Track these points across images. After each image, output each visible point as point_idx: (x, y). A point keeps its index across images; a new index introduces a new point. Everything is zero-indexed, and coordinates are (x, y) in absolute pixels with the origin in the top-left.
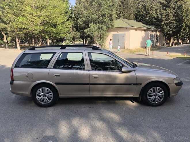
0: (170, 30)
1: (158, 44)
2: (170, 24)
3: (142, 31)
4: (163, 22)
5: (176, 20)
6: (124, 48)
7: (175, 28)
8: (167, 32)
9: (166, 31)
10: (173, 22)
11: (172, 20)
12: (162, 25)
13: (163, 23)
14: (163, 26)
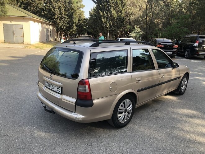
0: (64, 24)
1: (52, 39)
2: (63, 19)
3: (39, 23)
4: (56, 15)
5: (67, 15)
6: (23, 43)
7: (68, 24)
8: (61, 27)
9: (60, 25)
10: (65, 16)
11: (65, 15)
12: (55, 19)
13: (56, 17)
14: (57, 20)
